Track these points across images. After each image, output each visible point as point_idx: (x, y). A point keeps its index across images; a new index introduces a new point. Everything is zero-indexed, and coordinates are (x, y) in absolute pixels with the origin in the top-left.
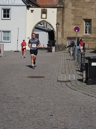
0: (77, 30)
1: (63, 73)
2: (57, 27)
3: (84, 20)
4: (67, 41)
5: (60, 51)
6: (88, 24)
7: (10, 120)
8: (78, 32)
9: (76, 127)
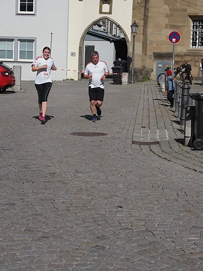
0: (175, 39)
1: (145, 127)
2: (132, 32)
3: (190, 17)
4: (153, 61)
5: (139, 81)
6: (199, 26)
7: (38, 215)
8: (176, 42)
9: (167, 228)
